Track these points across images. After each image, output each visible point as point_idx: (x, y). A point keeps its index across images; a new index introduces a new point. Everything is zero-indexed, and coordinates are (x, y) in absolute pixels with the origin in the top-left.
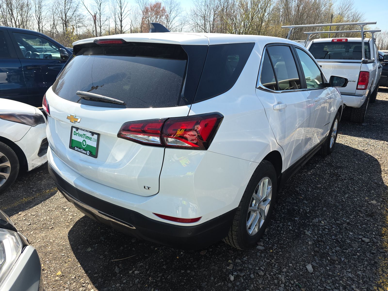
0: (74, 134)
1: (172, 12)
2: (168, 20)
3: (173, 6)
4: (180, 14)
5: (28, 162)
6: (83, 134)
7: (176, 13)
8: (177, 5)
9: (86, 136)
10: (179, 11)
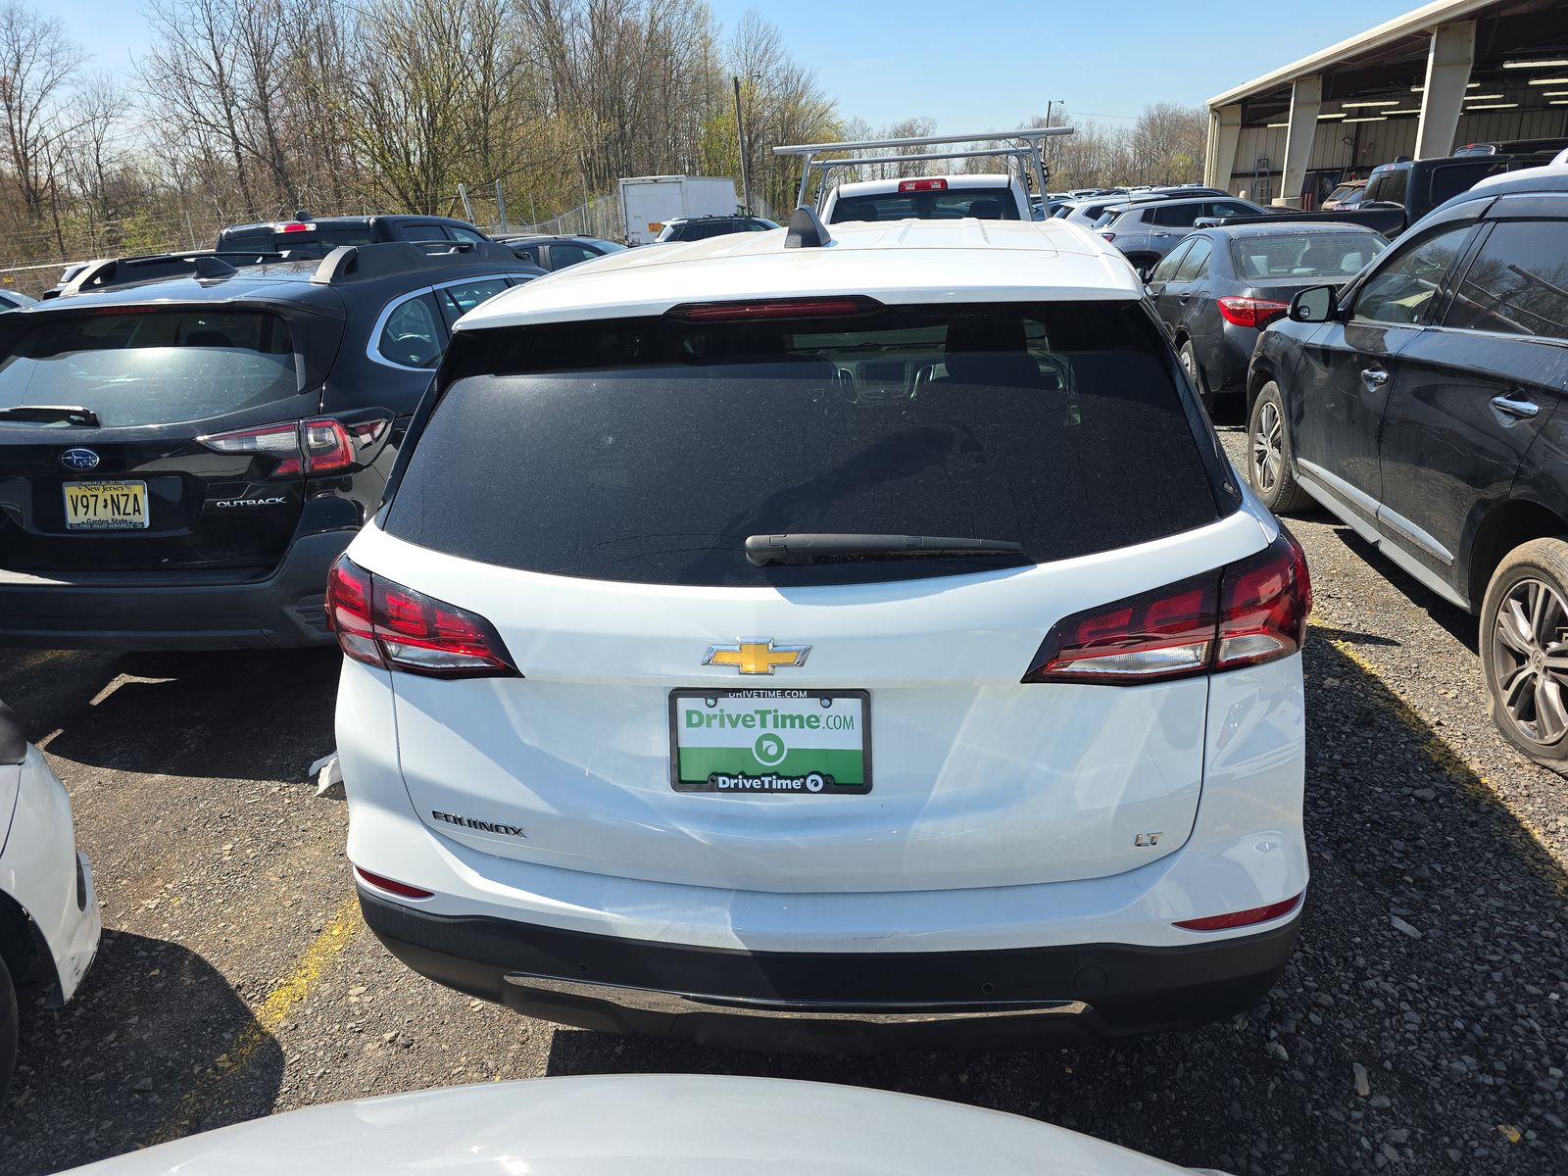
0: (689, 724)
1: (24, 66)
2: (15, 104)
3: (25, 34)
4: (73, 75)
5: (57, 958)
6: (756, 712)
7: (48, 69)
8: (46, 30)
9: (779, 714)
10: (62, 57)
